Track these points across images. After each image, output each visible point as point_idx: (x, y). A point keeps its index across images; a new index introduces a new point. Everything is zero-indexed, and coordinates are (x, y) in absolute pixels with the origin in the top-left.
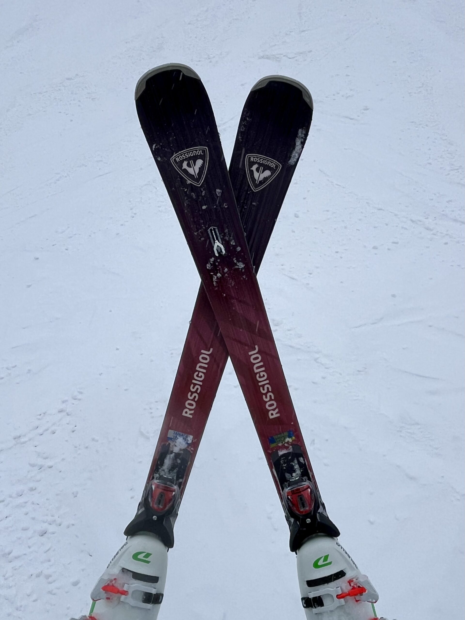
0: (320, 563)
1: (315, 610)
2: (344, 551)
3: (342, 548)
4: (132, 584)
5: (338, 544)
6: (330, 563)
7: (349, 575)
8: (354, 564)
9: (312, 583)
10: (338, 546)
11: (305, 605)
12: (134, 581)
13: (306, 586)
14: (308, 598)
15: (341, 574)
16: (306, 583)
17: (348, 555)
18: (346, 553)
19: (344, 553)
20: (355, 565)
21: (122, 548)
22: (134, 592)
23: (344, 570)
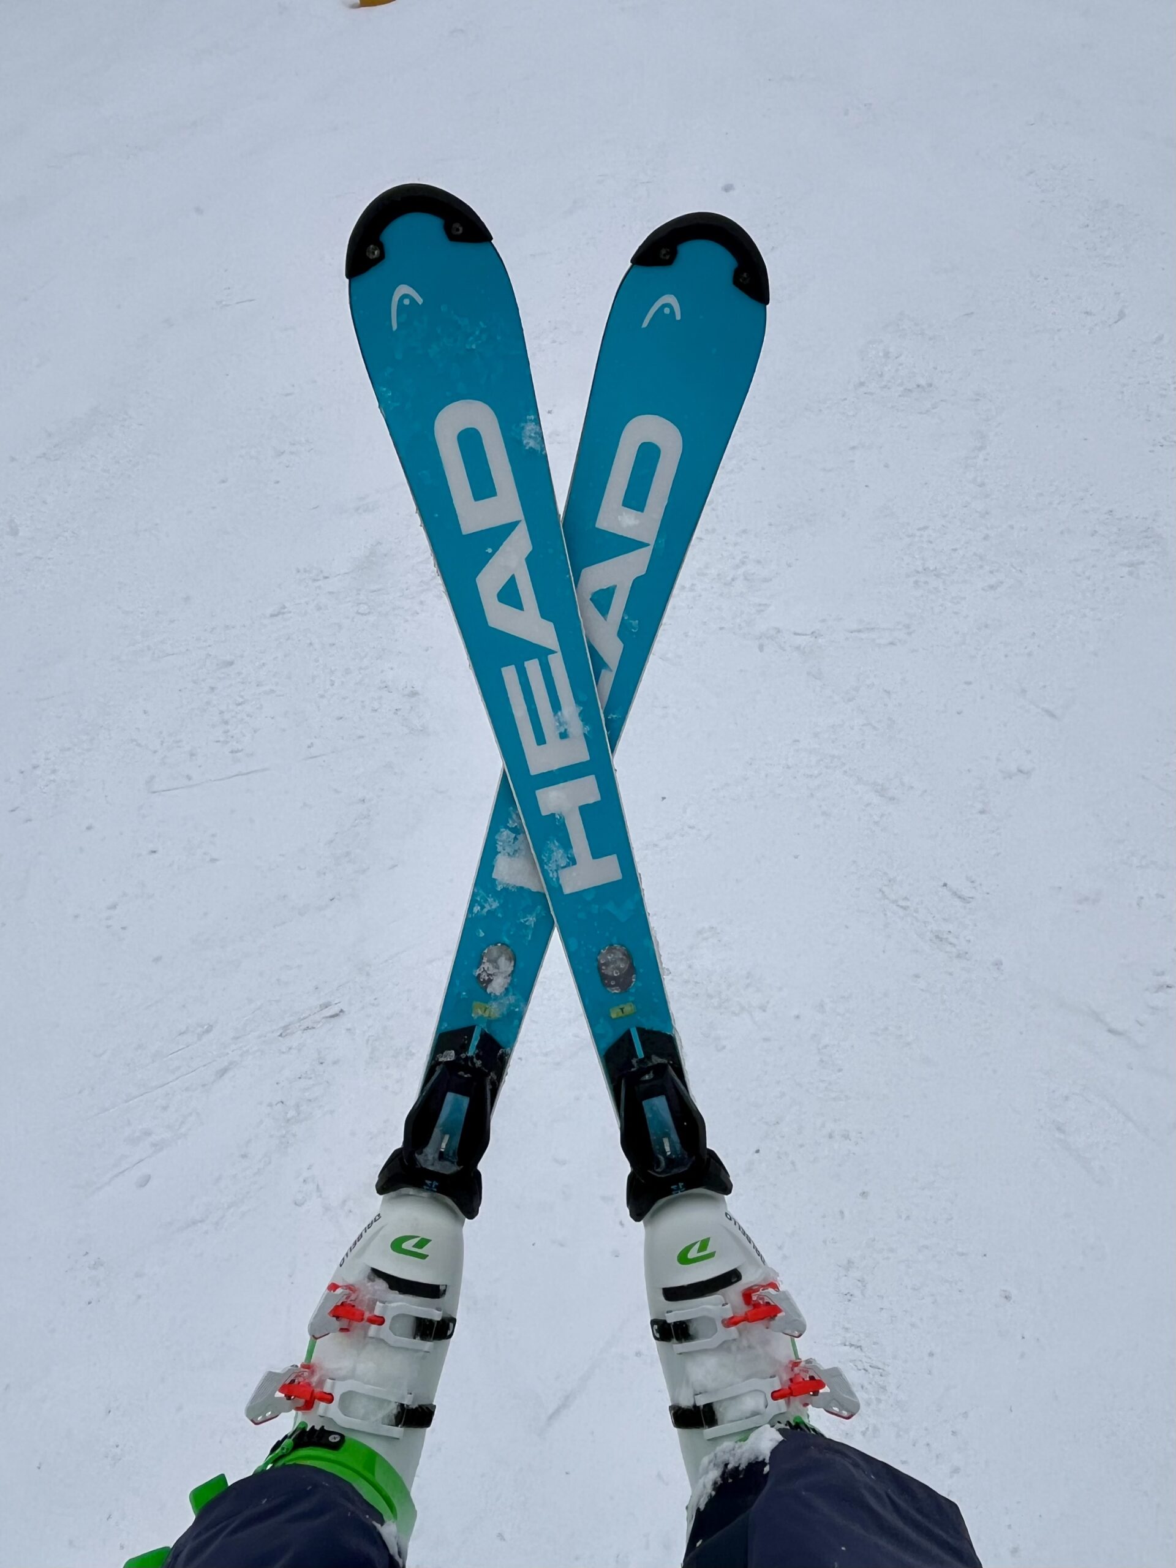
0: (692, 1255)
1: (679, 1347)
2: (740, 1229)
3: (735, 1224)
4: (391, 1302)
5: (728, 1216)
6: (712, 1255)
7: (749, 1278)
8: (759, 1255)
9: (673, 1294)
10: (728, 1220)
11: (658, 1336)
12: (395, 1295)
13: (662, 1298)
14: (665, 1322)
15: (731, 1277)
16: (661, 1291)
17: (748, 1237)
18: (744, 1233)
19: (739, 1234)
20: (760, 1257)
21: (369, 1226)
22: (394, 1318)
23: (738, 1267)
